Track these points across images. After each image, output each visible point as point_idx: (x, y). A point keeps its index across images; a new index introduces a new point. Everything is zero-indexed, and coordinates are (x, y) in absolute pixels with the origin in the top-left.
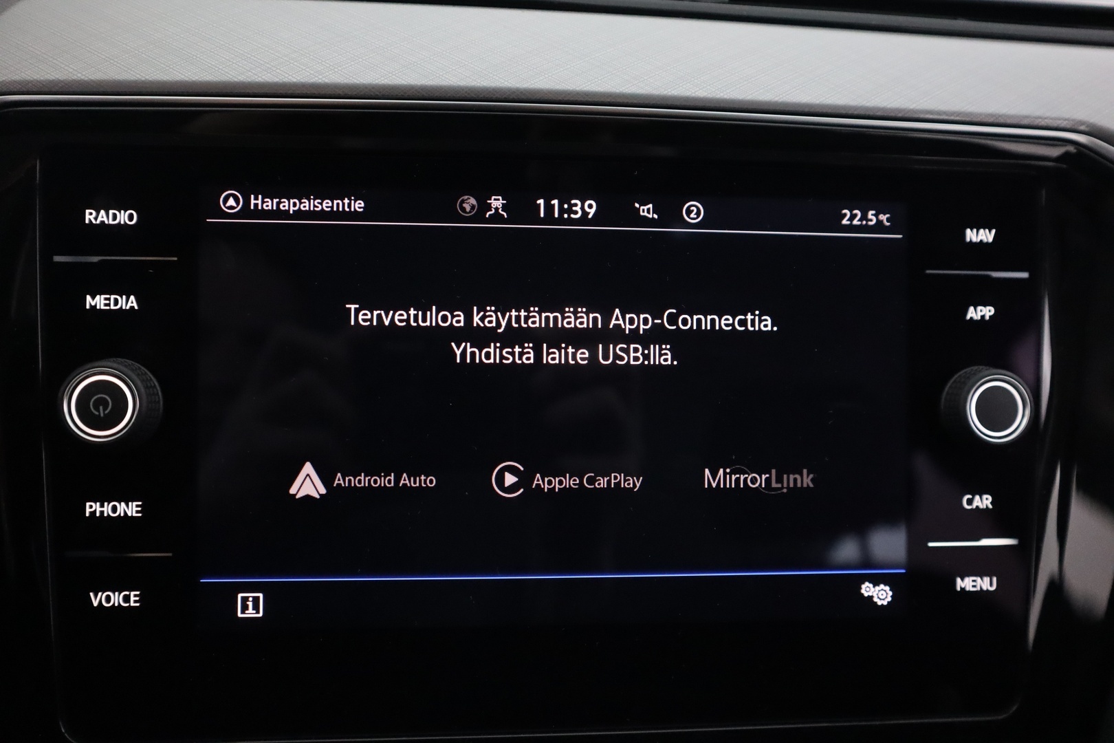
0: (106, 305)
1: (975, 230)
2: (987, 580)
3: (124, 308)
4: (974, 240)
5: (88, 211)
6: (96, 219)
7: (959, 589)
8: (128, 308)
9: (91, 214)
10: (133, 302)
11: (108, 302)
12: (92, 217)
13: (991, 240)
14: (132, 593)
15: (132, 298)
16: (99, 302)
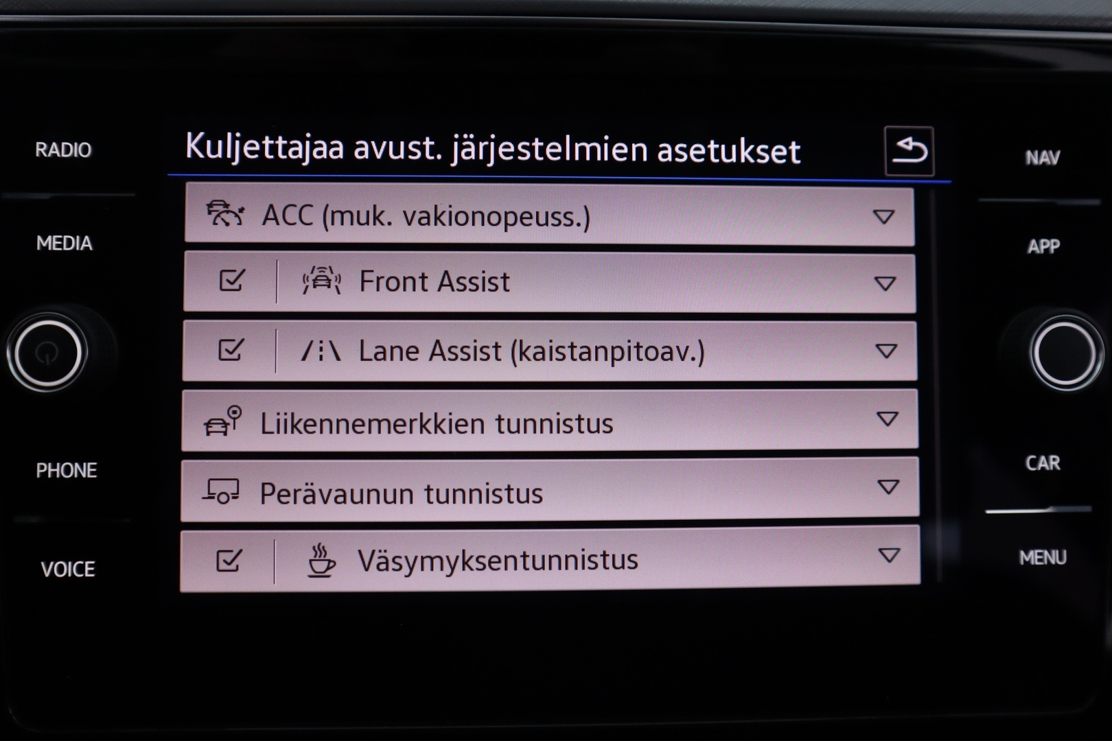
0: (58, 246)
1: (1036, 153)
2: (1055, 553)
3: (78, 249)
4: (1036, 162)
5: (38, 144)
6: (47, 152)
7: (1022, 563)
8: (82, 249)
9: (42, 146)
10: (87, 243)
11: (60, 243)
12: (42, 150)
13: (1055, 162)
14: (87, 563)
15: (87, 238)
16: (51, 242)
